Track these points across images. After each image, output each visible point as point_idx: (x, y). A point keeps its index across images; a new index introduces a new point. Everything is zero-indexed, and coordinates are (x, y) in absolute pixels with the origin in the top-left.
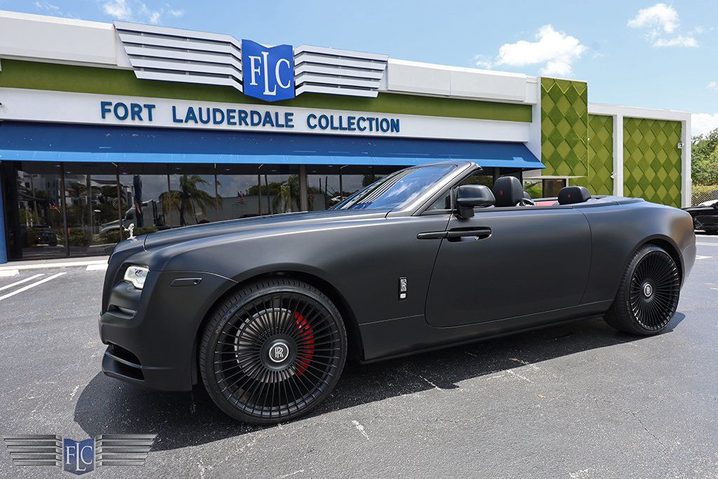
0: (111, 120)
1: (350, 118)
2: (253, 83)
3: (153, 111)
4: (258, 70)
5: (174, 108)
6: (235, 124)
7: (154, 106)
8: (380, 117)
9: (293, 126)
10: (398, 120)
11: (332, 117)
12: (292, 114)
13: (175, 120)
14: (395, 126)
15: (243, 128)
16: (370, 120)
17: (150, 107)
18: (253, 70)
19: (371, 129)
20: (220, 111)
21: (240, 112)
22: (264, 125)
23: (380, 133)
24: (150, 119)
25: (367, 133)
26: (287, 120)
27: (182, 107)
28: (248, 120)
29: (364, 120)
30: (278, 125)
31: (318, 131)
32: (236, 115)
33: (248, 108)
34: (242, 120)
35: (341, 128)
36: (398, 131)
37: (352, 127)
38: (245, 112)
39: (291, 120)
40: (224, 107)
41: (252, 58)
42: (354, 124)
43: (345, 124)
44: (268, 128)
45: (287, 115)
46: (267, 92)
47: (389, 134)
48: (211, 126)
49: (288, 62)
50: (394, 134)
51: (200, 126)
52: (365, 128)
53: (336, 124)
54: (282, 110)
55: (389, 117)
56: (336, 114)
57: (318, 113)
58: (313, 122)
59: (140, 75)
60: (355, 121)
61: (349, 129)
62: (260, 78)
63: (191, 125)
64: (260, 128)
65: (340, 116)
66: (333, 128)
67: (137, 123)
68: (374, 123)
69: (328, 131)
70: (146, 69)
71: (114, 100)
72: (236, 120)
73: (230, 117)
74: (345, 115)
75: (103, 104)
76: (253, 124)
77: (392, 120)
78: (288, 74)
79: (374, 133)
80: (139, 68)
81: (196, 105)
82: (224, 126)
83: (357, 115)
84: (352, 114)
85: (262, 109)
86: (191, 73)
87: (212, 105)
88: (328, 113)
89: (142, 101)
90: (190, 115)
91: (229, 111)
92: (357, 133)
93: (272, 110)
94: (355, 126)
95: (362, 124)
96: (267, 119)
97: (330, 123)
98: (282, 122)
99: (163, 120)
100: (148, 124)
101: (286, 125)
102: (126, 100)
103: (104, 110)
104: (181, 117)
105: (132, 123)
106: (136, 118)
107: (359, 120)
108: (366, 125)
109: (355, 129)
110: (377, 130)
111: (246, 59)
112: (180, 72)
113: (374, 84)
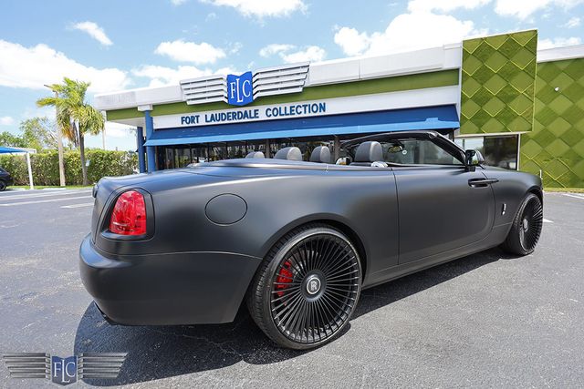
0: (185, 125)
1: (291, 107)
2: (233, 97)
4: (234, 90)
5: (206, 115)
6: (231, 119)
8: (311, 103)
9: (258, 117)
10: (324, 104)
11: (280, 108)
12: (258, 110)
13: (207, 121)
14: (323, 108)
15: (235, 121)
16: (305, 106)
17: (198, 117)
18: (232, 90)
19: (305, 112)
20: (224, 114)
21: (233, 113)
23: (312, 114)
24: (198, 122)
25: (303, 115)
26: (255, 114)
27: (209, 114)
28: (237, 117)
29: (301, 107)
30: (251, 118)
31: (272, 118)
32: (231, 115)
33: (236, 110)
34: (234, 117)
35: (286, 114)
36: (324, 111)
37: (293, 112)
38: (235, 112)
39: (258, 114)
40: (226, 111)
41: (231, 84)
43: (288, 112)
44: (246, 120)
45: (255, 111)
46: (239, 101)
47: (318, 114)
48: (221, 122)
49: (249, 82)
50: (322, 113)
51: (217, 123)
52: (301, 112)
53: (283, 112)
54: (252, 109)
55: (318, 103)
56: (282, 106)
57: (272, 107)
58: (269, 113)
59: (189, 103)
60: (295, 109)
61: (291, 114)
62: (235, 94)
63: (213, 123)
64: (242, 120)
65: (285, 107)
66: (281, 115)
67: (193, 125)
68: (307, 108)
69: (279, 117)
70: (193, 99)
71: (185, 115)
73: (229, 116)
74: (288, 105)
75: (182, 118)
77: (320, 104)
78: (249, 88)
79: (308, 115)
81: (214, 112)
82: (226, 122)
83: (296, 104)
84: (292, 104)
85: (243, 110)
86: (209, 97)
87: (221, 112)
88: (278, 106)
89: (194, 114)
90: (212, 118)
91: (228, 113)
92: (297, 116)
93: (248, 109)
94: (295, 112)
95: (299, 110)
96: (246, 115)
97: (279, 112)
98: (253, 115)
99: (202, 122)
100: (197, 124)
101: (255, 117)
102: (190, 115)
103: (183, 120)
104: (209, 119)
105: (191, 125)
106: (193, 121)
107: (297, 107)
108: (302, 110)
109: (294, 114)
110: (309, 112)
111: (229, 85)
112: (205, 98)
113: (301, 83)
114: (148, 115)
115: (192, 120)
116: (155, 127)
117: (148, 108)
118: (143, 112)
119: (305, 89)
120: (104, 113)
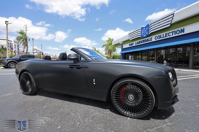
0: (130, 46)
1: (166, 34)
2: (142, 35)
6: (143, 43)
8: (176, 30)
9: (152, 40)
10: (184, 29)
13: (135, 44)
14: (183, 31)
16: (173, 32)
18: (142, 32)
19: (173, 35)
23: (176, 35)
27: (136, 42)
29: (170, 33)
31: (158, 40)
33: (144, 39)
35: (163, 37)
36: (183, 32)
40: (141, 40)
41: (142, 30)
43: (164, 36)
44: (148, 42)
45: (151, 38)
46: (144, 36)
47: (180, 34)
48: (140, 44)
49: (148, 28)
51: (138, 44)
52: (170, 35)
53: (162, 37)
54: (150, 38)
56: (162, 34)
57: (157, 35)
58: (156, 38)
59: (130, 39)
60: (167, 34)
63: (137, 45)
64: (146, 42)
66: (161, 38)
69: (160, 39)
75: (129, 44)
77: (181, 29)
78: (148, 30)
79: (174, 36)
81: (138, 41)
82: (141, 44)
85: (146, 39)
86: (136, 37)
87: (139, 41)
88: (160, 35)
92: (168, 37)
93: (148, 38)
94: (168, 36)
96: (147, 40)
97: (160, 37)
98: (150, 40)
99: (134, 45)
102: (131, 43)
105: (131, 46)
107: (169, 33)
108: (171, 34)
109: (167, 36)
110: (175, 34)
112: (134, 37)
113: (170, 22)
114: (122, 45)
115: (132, 44)
116: (123, 48)
117: (122, 43)
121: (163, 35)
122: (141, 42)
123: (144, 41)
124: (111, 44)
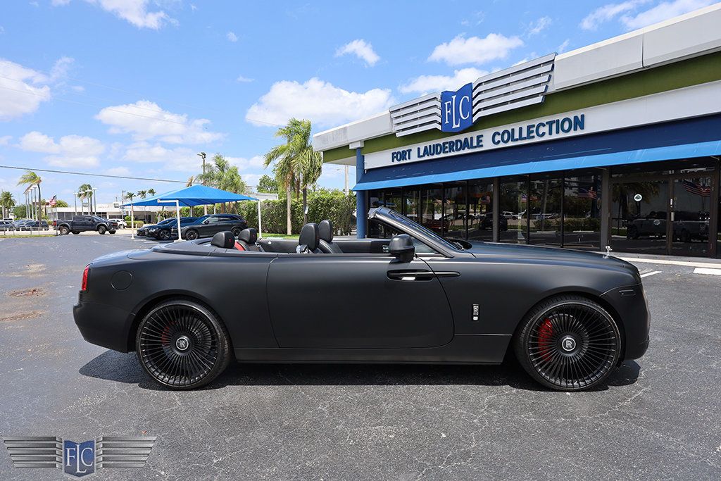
0: (396, 162)
1: (529, 127)
2: (447, 122)
3: (411, 153)
4: (449, 111)
5: (419, 149)
6: (447, 152)
7: (411, 150)
8: (561, 117)
9: (482, 146)
10: (583, 116)
11: (513, 130)
12: (482, 136)
13: (419, 156)
14: (579, 123)
15: (452, 154)
16: (550, 124)
17: (409, 151)
18: (447, 112)
19: (550, 133)
20: (440, 145)
21: (450, 143)
22: (464, 149)
23: (562, 135)
24: (409, 158)
25: (547, 138)
26: (479, 142)
27: (422, 146)
28: (454, 148)
29: (544, 125)
30: (473, 147)
31: (502, 145)
32: (447, 145)
33: (454, 139)
34: (451, 149)
35: (521, 138)
36: (582, 128)
37: (532, 135)
38: (453, 142)
39: (481, 141)
40: (441, 141)
41: (446, 103)
42: (533, 131)
43: (524, 134)
44: (467, 151)
45: (478, 137)
46: (455, 126)
47: (572, 133)
48: (436, 156)
49: (468, 98)
50: (579, 132)
51: (431, 157)
52: (544, 134)
53: (517, 136)
54: (474, 134)
55: (571, 115)
56: (516, 127)
57: (501, 129)
58: (498, 138)
59: (398, 135)
60: (534, 129)
61: (529, 137)
62: (450, 116)
63: (426, 158)
64: (461, 152)
65: (519, 127)
66: (514, 140)
67: (404, 162)
68: (554, 126)
69: (511, 144)
70: (402, 130)
71: (396, 150)
72: (447, 150)
74: (524, 125)
75: (393, 154)
76: (457, 150)
77: (576, 118)
78: (469, 107)
79: (555, 136)
80: (399, 131)
81: (428, 144)
82: (442, 155)
83: (536, 122)
84: (531, 122)
85: (462, 137)
87: (435, 142)
88: (509, 128)
89: (406, 148)
90: (426, 152)
91: (444, 144)
92: (537, 139)
93: (468, 135)
94: (534, 134)
95: (542, 130)
96: (466, 144)
97: (511, 135)
98: (475, 144)
99: (414, 158)
100: (408, 161)
101: (478, 146)
102: (401, 150)
103: (394, 156)
104: (421, 154)
105: (402, 162)
106: (404, 158)
107: (538, 126)
108: (545, 129)
109: (533, 137)
110: (557, 132)
111: (443, 106)
112: (416, 127)
113: (542, 89)
114: (360, 154)
115: (403, 155)
116: (366, 167)
117: (358, 145)
118: (355, 150)
119: (548, 97)
120: (322, 153)
121: (521, 129)
122: (443, 149)
123: (452, 146)
124: (304, 147)
